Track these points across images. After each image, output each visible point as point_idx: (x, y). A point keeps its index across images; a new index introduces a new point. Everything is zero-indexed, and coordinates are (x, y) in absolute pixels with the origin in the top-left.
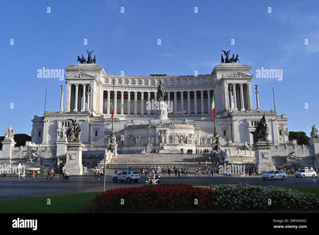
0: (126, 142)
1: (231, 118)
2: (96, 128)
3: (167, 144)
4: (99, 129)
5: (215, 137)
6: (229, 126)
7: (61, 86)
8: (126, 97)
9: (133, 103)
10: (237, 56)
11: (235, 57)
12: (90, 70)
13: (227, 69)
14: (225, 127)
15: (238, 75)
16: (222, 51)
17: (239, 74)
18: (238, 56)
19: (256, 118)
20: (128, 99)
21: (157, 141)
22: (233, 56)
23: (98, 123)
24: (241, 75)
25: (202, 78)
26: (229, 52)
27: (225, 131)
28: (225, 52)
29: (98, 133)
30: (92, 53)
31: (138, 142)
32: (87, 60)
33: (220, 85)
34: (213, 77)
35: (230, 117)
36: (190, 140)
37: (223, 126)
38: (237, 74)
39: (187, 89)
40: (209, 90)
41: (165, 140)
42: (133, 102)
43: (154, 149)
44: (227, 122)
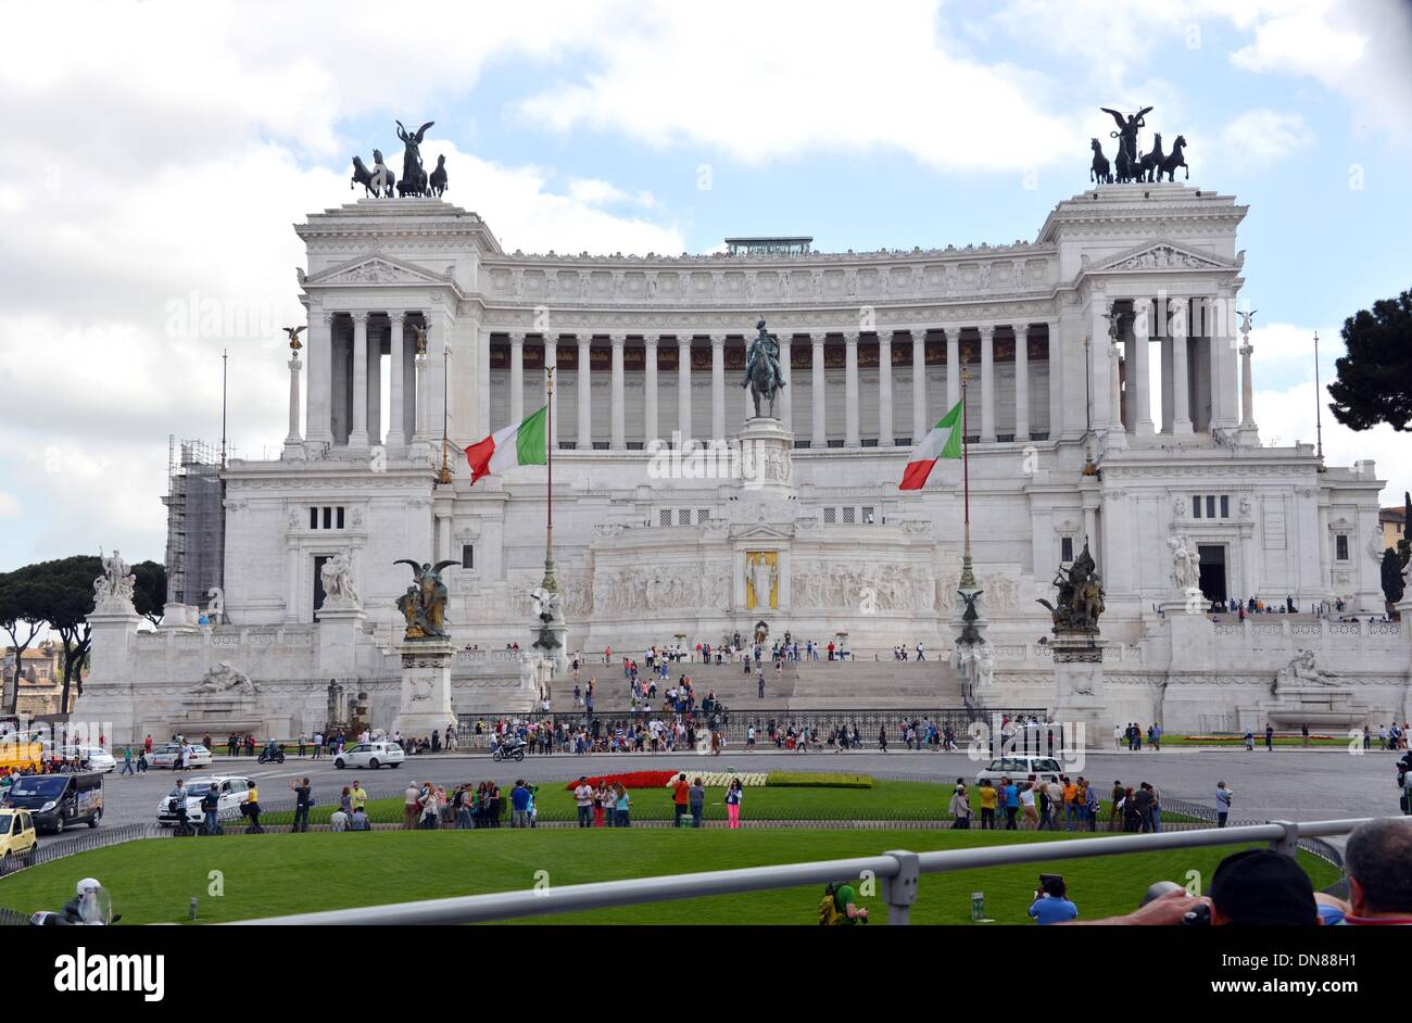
0: (606, 601)
1: (1099, 480)
2: (467, 530)
3: (781, 609)
4: (479, 535)
5: (960, 593)
6: (1090, 517)
7: (287, 329)
8: (605, 358)
9: (641, 389)
10: (1180, 142)
11: (1167, 150)
12: (419, 234)
13: (1117, 220)
14: (1067, 523)
15: (1162, 253)
16: (1103, 109)
17: (1169, 251)
18: (1185, 145)
19: (1220, 481)
20: (611, 369)
21: (741, 597)
22: (1158, 139)
23: (472, 507)
24: (1178, 253)
25: (985, 262)
26: (1140, 116)
27: (1070, 539)
28: (1118, 116)
29: (476, 554)
30: (426, 133)
31: (656, 600)
32: (399, 176)
33: (1078, 302)
34: (1047, 257)
35: (1094, 478)
36: (888, 591)
37: (1060, 519)
38: (1159, 249)
39: (910, 321)
40: (1020, 322)
41: (774, 592)
42: (639, 385)
43: (725, 631)
44: (1081, 498)
